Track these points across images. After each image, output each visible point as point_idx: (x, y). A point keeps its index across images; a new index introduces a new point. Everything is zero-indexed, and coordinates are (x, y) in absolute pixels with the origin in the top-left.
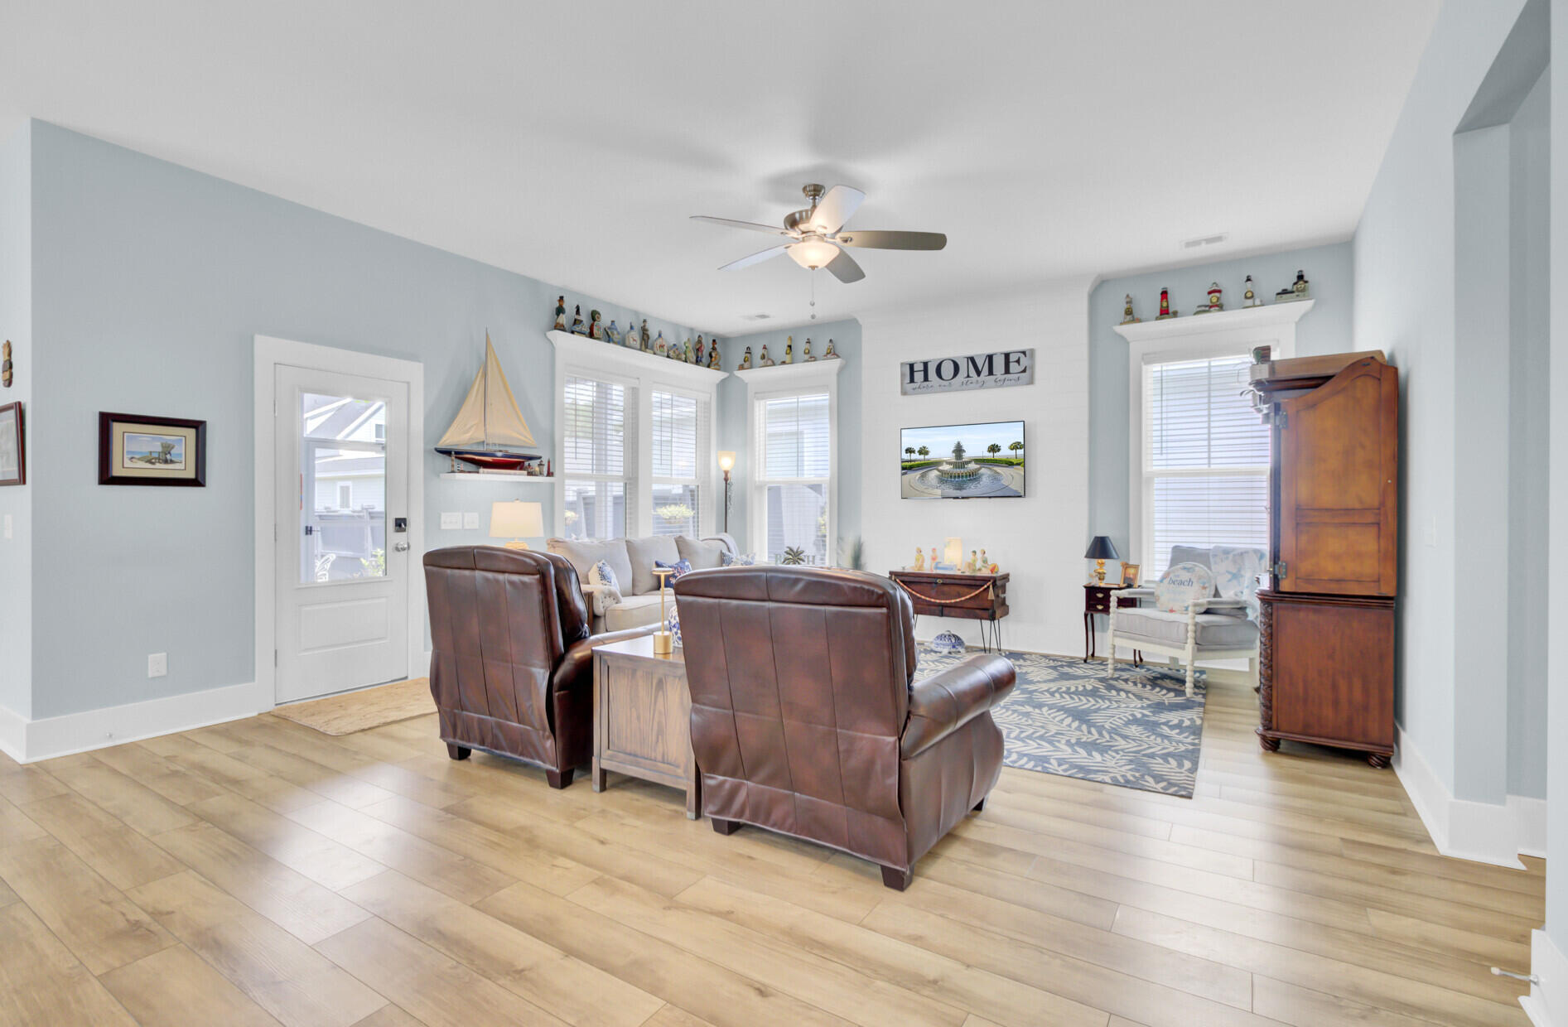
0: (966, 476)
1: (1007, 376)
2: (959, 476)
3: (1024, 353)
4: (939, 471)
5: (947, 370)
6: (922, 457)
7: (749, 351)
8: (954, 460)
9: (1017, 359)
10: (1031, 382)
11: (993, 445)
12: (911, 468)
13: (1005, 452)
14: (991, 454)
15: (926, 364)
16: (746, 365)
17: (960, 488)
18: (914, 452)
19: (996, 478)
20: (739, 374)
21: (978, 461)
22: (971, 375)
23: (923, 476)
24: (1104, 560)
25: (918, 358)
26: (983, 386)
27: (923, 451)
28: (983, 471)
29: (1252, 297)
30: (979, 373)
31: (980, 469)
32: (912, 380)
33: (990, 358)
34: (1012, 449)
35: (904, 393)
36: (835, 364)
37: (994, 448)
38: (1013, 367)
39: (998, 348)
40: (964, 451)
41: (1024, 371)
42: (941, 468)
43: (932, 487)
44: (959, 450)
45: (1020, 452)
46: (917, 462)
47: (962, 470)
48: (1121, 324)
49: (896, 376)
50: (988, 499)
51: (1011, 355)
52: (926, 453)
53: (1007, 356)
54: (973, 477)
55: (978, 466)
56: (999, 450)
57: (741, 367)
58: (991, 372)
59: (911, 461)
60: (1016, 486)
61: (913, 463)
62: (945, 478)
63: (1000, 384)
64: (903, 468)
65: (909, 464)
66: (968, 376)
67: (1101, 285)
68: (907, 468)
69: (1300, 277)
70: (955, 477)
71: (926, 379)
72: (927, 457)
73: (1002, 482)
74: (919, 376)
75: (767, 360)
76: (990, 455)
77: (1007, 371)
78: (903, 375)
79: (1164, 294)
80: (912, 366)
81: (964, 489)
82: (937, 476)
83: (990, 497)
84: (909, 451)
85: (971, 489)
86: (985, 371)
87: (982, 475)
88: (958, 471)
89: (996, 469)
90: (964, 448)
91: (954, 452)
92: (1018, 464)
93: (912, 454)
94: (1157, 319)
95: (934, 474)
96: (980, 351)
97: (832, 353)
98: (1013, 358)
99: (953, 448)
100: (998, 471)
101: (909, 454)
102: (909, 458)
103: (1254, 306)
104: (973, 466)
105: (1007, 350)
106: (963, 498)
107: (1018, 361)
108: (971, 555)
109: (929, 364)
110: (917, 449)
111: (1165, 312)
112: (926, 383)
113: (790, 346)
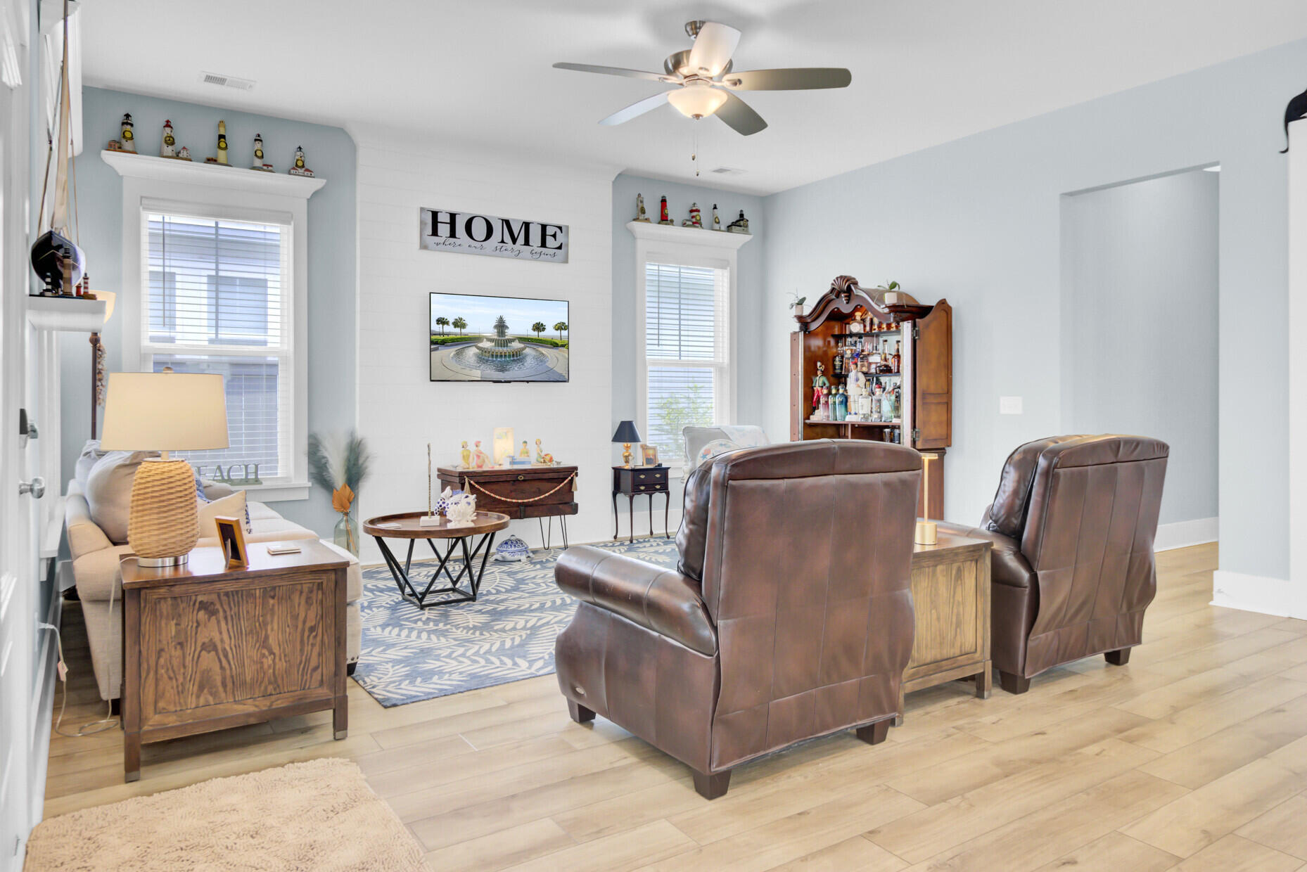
0: (509, 356)
1: (543, 249)
2: (505, 356)
3: (560, 228)
4: (478, 348)
5: (479, 229)
6: (457, 330)
7: (127, 120)
8: (496, 337)
9: (553, 233)
10: (566, 261)
11: (538, 324)
12: (443, 343)
13: (550, 332)
14: (536, 333)
15: (453, 217)
16: (127, 145)
17: (502, 369)
18: (447, 323)
19: (541, 359)
20: (112, 158)
21: (523, 339)
22: (505, 241)
23: (459, 354)
24: (629, 444)
25: (445, 206)
26: (518, 255)
27: (459, 323)
28: (527, 351)
29: (719, 223)
30: (514, 240)
31: (524, 349)
32: (435, 232)
33: (527, 225)
34: (557, 330)
35: (424, 246)
36: (305, 186)
37: (539, 327)
38: (549, 240)
39: (536, 218)
40: (507, 327)
41: (560, 248)
42: (480, 345)
43: (471, 368)
44: (501, 326)
45: (565, 333)
46: (451, 337)
47: (505, 349)
48: (634, 220)
49: (413, 226)
50: (526, 383)
51: (548, 227)
52: (463, 326)
53: (544, 227)
54: (517, 357)
55: (522, 345)
56: (544, 329)
57: (115, 146)
58: (527, 243)
59: (443, 334)
60: (560, 369)
61: (446, 337)
62: (485, 357)
63: (535, 256)
64: (432, 343)
65: (442, 337)
66: (503, 241)
67: (624, 178)
68: (437, 343)
69: (742, 215)
70: (497, 356)
71: (453, 234)
72: (463, 331)
73: (547, 364)
74: (444, 230)
76: (534, 334)
77: (543, 244)
78: (422, 223)
79: (664, 201)
80: (435, 215)
81: (508, 370)
82: (475, 354)
83: (528, 382)
84: (441, 321)
85: (515, 372)
86: (521, 240)
87: (526, 355)
88: (501, 349)
89: (541, 349)
90: (507, 324)
91: (496, 327)
92: (563, 346)
93: (445, 326)
94: (659, 223)
95: (472, 352)
96: (517, 217)
97: (300, 167)
98: (550, 231)
99: (494, 323)
100: (544, 352)
101: (441, 325)
102: (441, 331)
103: (720, 230)
104: (516, 345)
105: (544, 222)
106: (506, 382)
107: (554, 236)
108: (522, 446)
109: (458, 218)
110: (451, 320)
111: (664, 219)
112: (452, 240)
113: (221, 137)
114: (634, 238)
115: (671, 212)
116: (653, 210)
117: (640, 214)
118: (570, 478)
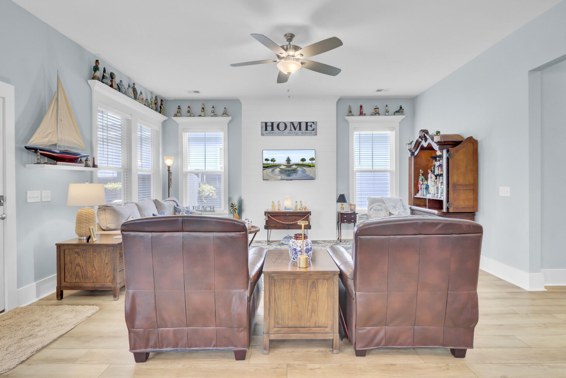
0: (292, 171)
1: (307, 131)
2: (290, 171)
3: (313, 123)
4: (280, 168)
5: (282, 127)
6: (272, 162)
7: (179, 108)
8: (286, 164)
9: (310, 125)
10: (316, 134)
11: (303, 159)
12: (267, 167)
13: (308, 162)
14: (302, 162)
15: (272, 123)
16: (178, 115)
17: (289, 176)
18: (269, 160)
19: (304, 171)
20: (175, 119)
21: (296, 165)
22: (292, 130)
23: (273, 171)
24: (343, 203)
25: (269, 120)
26: (297, 134)
27: (273, 160)
28: (299, 169)
29: (388, 112)
30: (295, 129)
31: (297, 168)
32: (266, 130)
33: (300, 123)
34: (310, 160)
35: (262, 135)
37: (303, 160)
38: (309, 128)
39: (303, 120)
40: (291, 161)
41: (313, 130)
42: (281, 167)
43: (277, 175)
44: (288, 160)
45: (313, 161)
46: (270, 165)
47: (290, 168)
48: (347, 116)
49: (258, 128)
50: (299, 180)
51: (308, 123)
52: (274, 161)
53: (307, 123)
54: (295, 171)
55: (296, 167)
56: (305, 161)
57: (176, 115)
58: (300, 129)
59: (267, 164)
60: (311, 175)
61: (268, 165)
62: (282, 172)
63: (303, 134)
64: (264, 167)
65: (267, 165)
66: (291, 130)
67: (340, 101)
68: (266, 167)
69: (401, 108)
70: (287, 171)
71: (272, 129)
72: (274, 163)
73: (307, 173)
74: (269, 128)
75: (190, 113)
76: (301, 162)
77: (307, 129)
78: (262, 127)
79: (361, 107)
80: (266, 123)
81: (291, 176)
82: (279, 171)
83: (300, 180)
84: (267, 160)
85: (294, 176)
86: (298, 128)
87: (298, 170)
88: (288, 168)
89: (304, 168)
90: (291, 159)
91: (286, 161)
92: (313, 166)
93: (268, 161)
94: (359, 116)
95: (277, 170)
96: (296, 120)
97: (225, 114)
98: (309, 124)
99: (286, 159)
100: (305, 169)
101: (266, 161)
102: (267, 163)
103: (389, 115)
104: (294, 167)
105: (307, 121)
106: (290, 180)
107: (311, 126)
108: (295, 203)
109: (274, 124)
110: (270, 159)
111: (361, 114)
112: (272, 131)
113: (203, 108)
114: (348, 123)
115: (365, 111)
116: (356, 110)
117: (350, 113)
118: (307, 216)
